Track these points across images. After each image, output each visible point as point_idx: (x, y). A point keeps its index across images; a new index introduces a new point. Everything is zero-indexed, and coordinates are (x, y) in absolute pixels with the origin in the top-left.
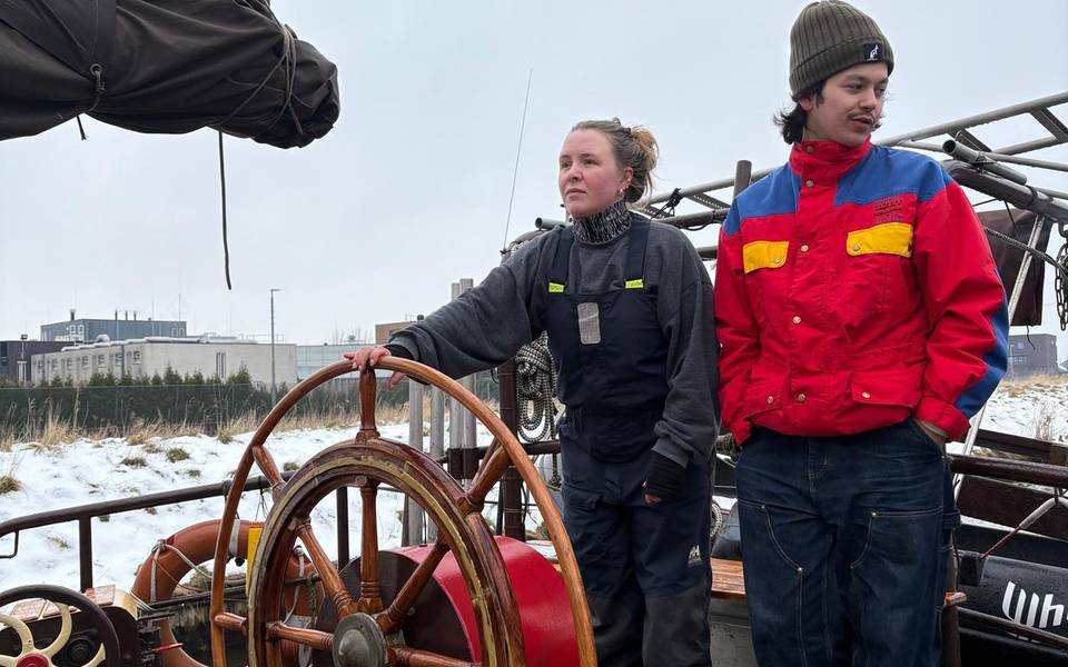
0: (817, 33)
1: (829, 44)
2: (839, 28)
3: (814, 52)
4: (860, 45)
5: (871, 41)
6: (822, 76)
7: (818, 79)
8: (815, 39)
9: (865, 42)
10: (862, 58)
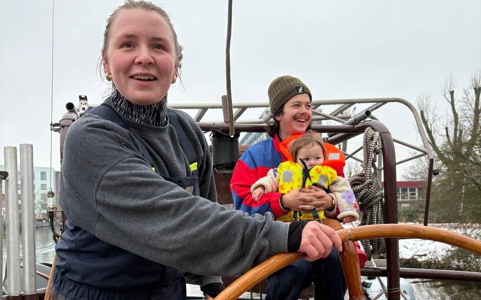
0: (277, 88)
1: (282, 90)
2: (285, 84)
3: (276, 95)
4: (294, 87)
5: (299, 85)
6: (282, 104)
7: (280, 106)
8: (276, 90)
9: (296, 86)
10: (296, 92)
